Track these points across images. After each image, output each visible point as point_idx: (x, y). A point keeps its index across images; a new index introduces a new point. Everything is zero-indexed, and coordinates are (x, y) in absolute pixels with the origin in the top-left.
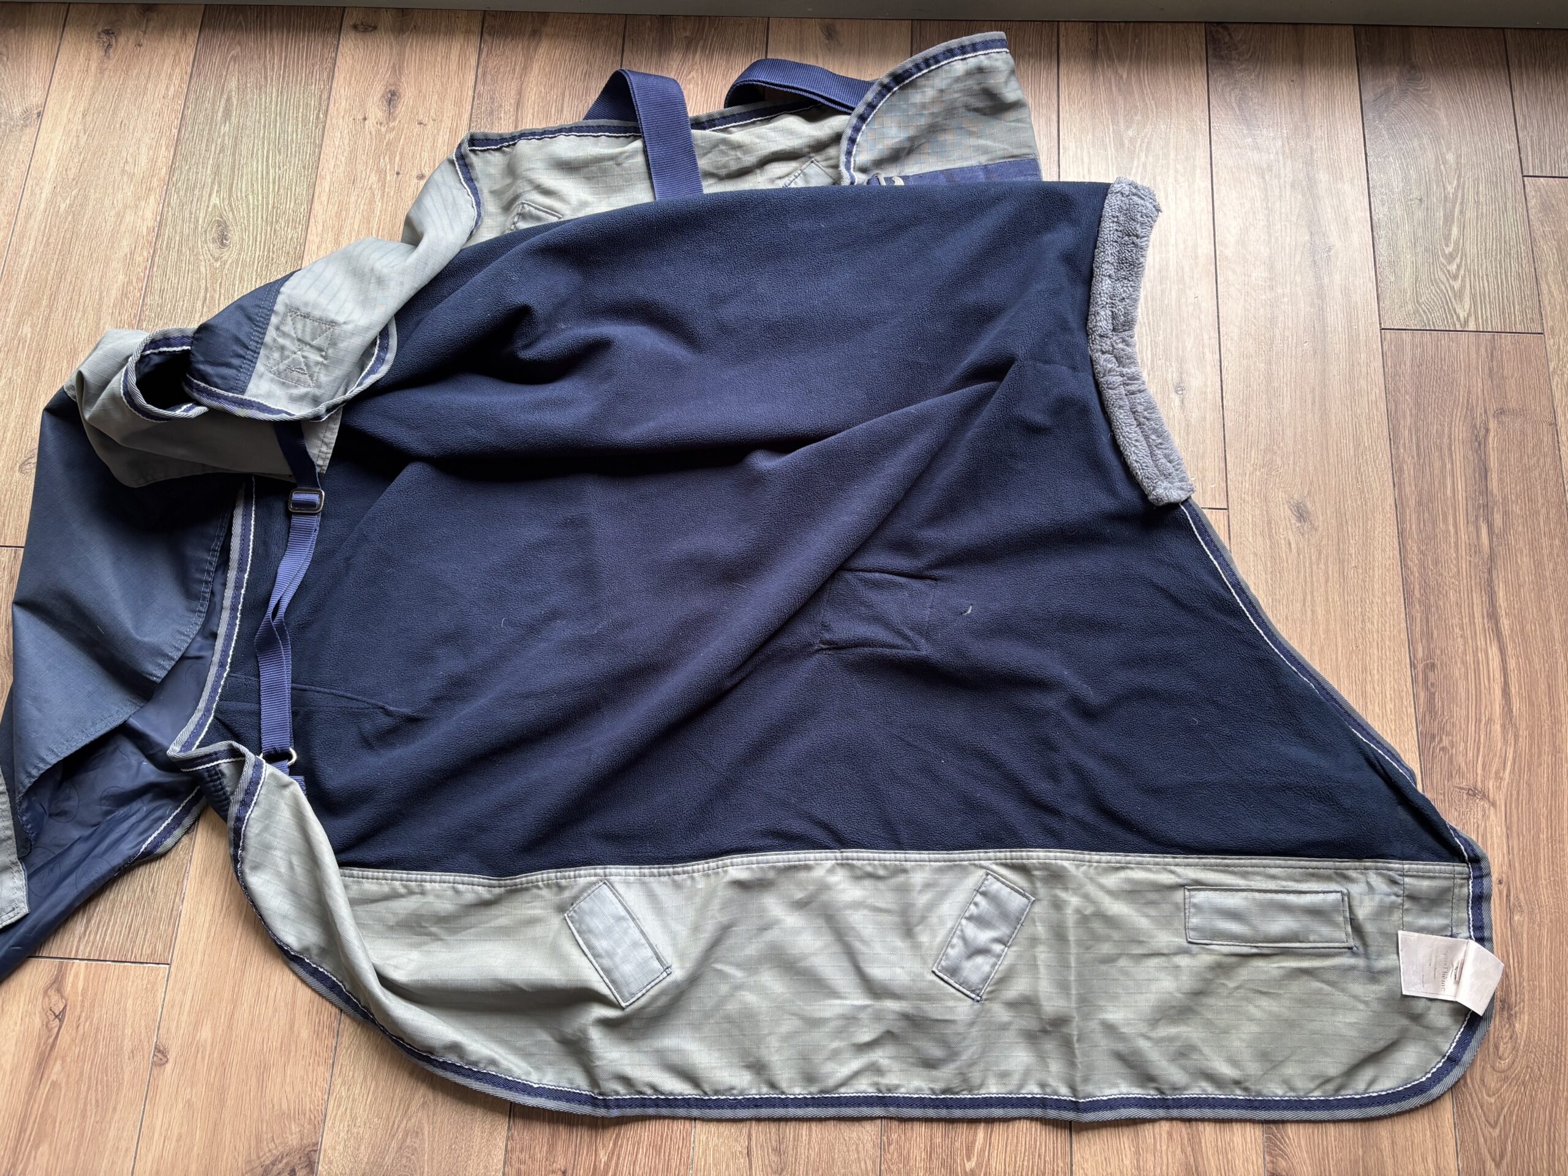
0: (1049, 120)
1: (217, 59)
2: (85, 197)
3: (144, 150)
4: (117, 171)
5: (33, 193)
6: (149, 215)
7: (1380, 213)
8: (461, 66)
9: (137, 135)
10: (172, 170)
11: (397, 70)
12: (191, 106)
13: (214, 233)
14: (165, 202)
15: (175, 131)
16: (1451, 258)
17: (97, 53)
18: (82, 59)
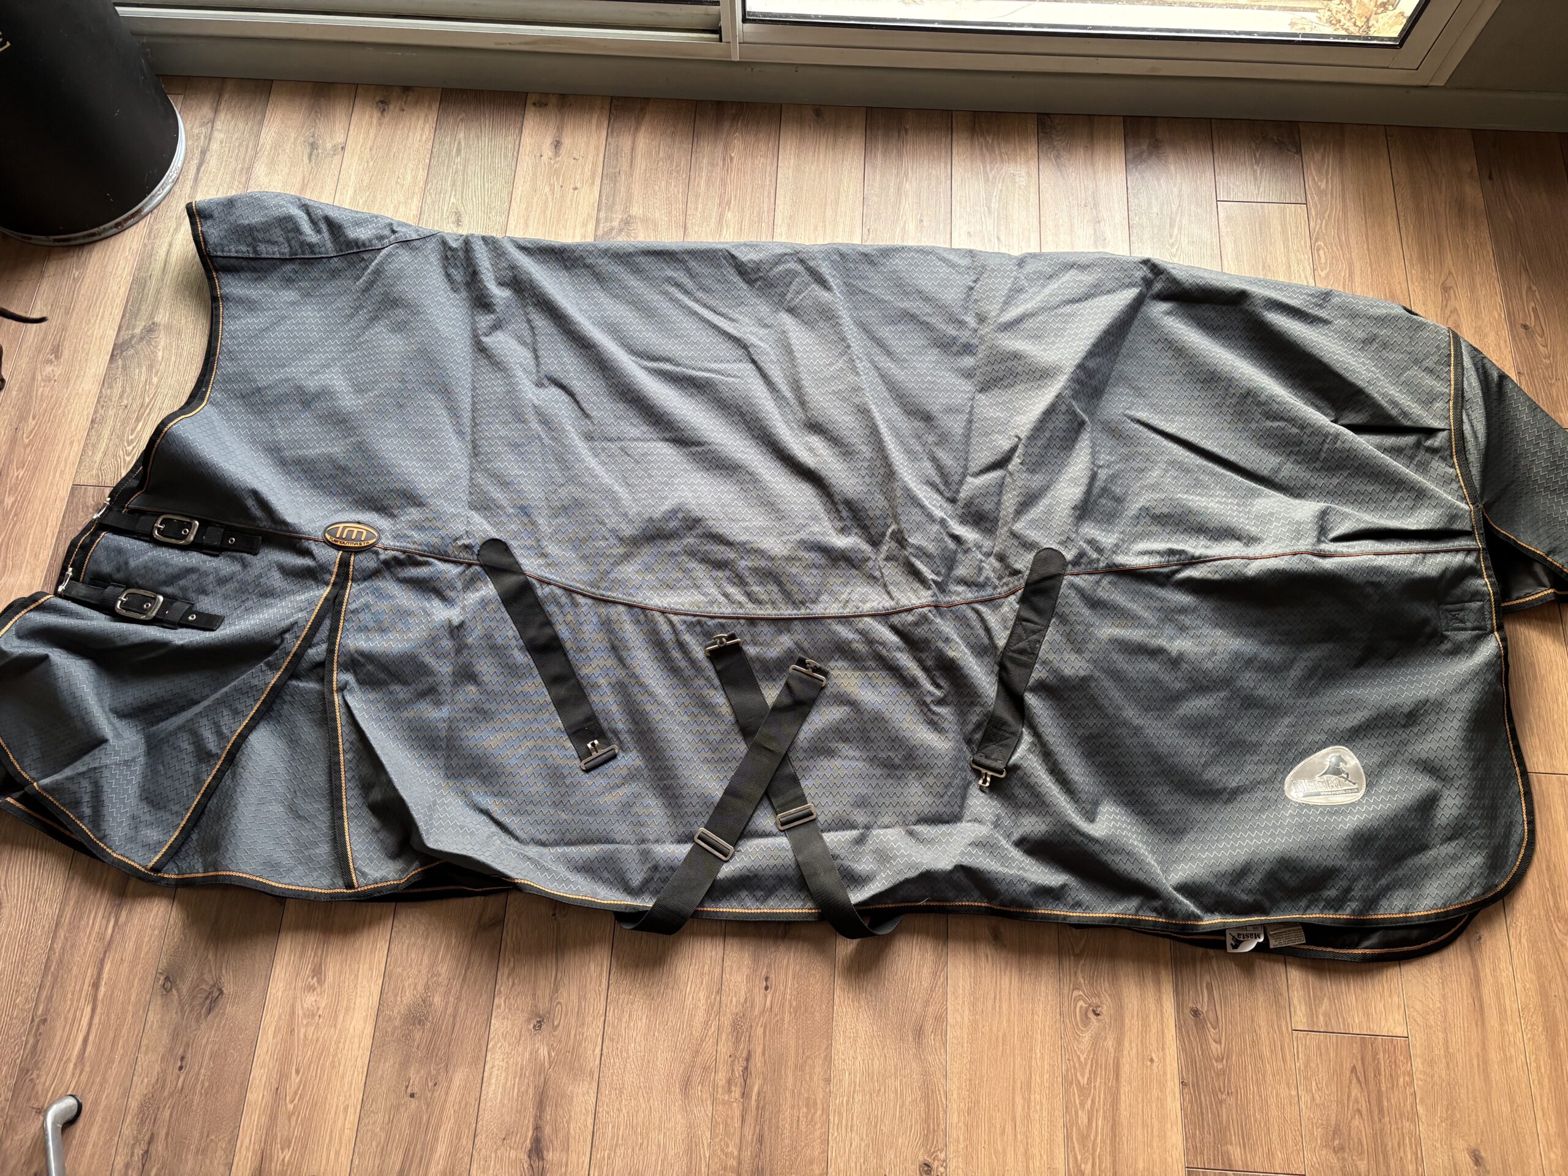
0: (946, 164)
1: (451, 120)
2: (375, 197)
3: (409, 171)
4: (393, 183)
5: (342, 194)
6: (414, 207)
7: (1135, 220)
8: (598, 127)
9: (405, 162)
10: (426, 183)
11: (560, 129)
12: (437, 146)
13: (453, 218)
14: (423, 199)
15: (427, 161)
16: (1172, 245)
17: (376, 114)
18: (367, 117)
